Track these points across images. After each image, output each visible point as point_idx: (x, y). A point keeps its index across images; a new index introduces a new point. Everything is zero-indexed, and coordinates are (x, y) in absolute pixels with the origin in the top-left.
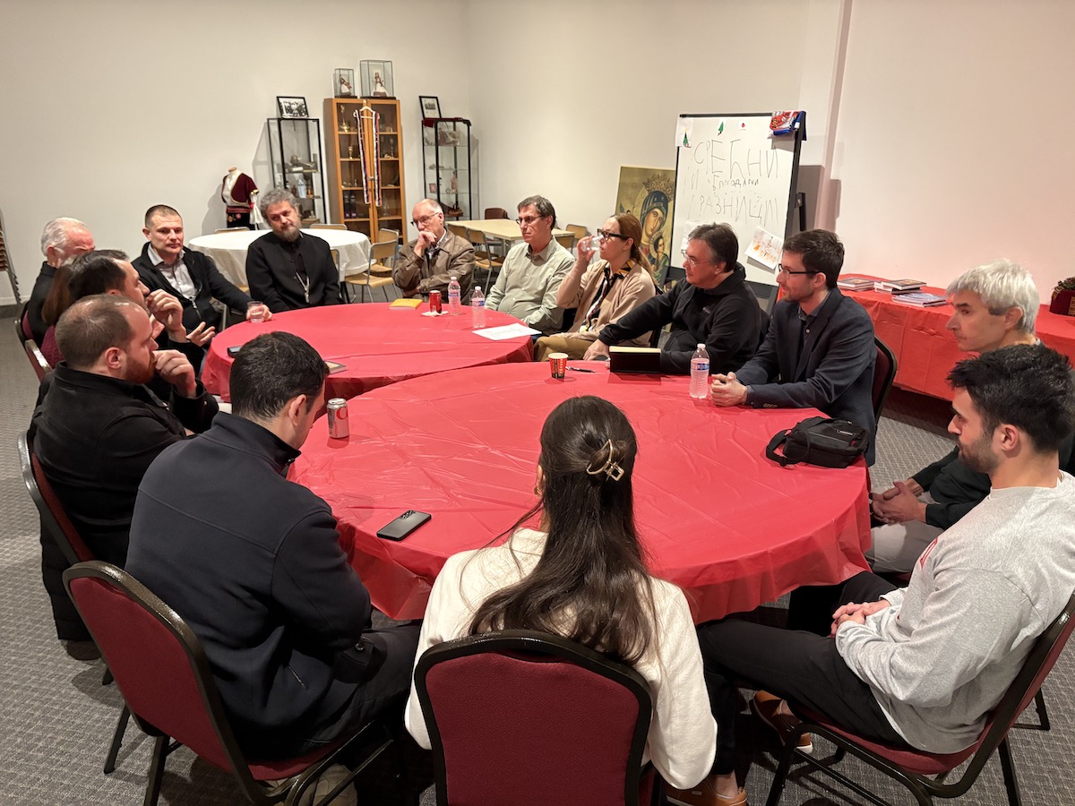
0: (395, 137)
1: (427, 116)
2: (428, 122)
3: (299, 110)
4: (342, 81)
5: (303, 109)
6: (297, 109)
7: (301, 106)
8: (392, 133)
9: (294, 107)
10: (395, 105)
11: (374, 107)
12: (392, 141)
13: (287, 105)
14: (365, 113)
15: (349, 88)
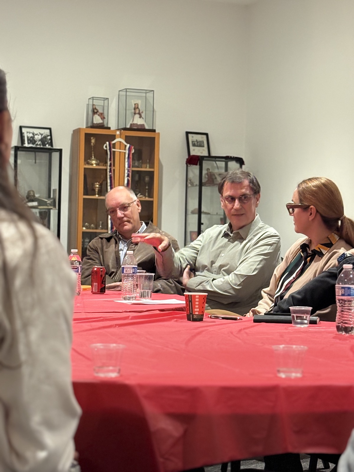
0: (151, 174)
1: (193, 153)
2: (193, 160)
4: (95, 111)
5: (48, 140)
6: (41, 140)
7: (45, 137)
8: (148, 169)
10: (154, 138)
11: (128, 139)
12: (147, 179)
13: (31, 135)
14: (117, 146)
15: (103, 118)
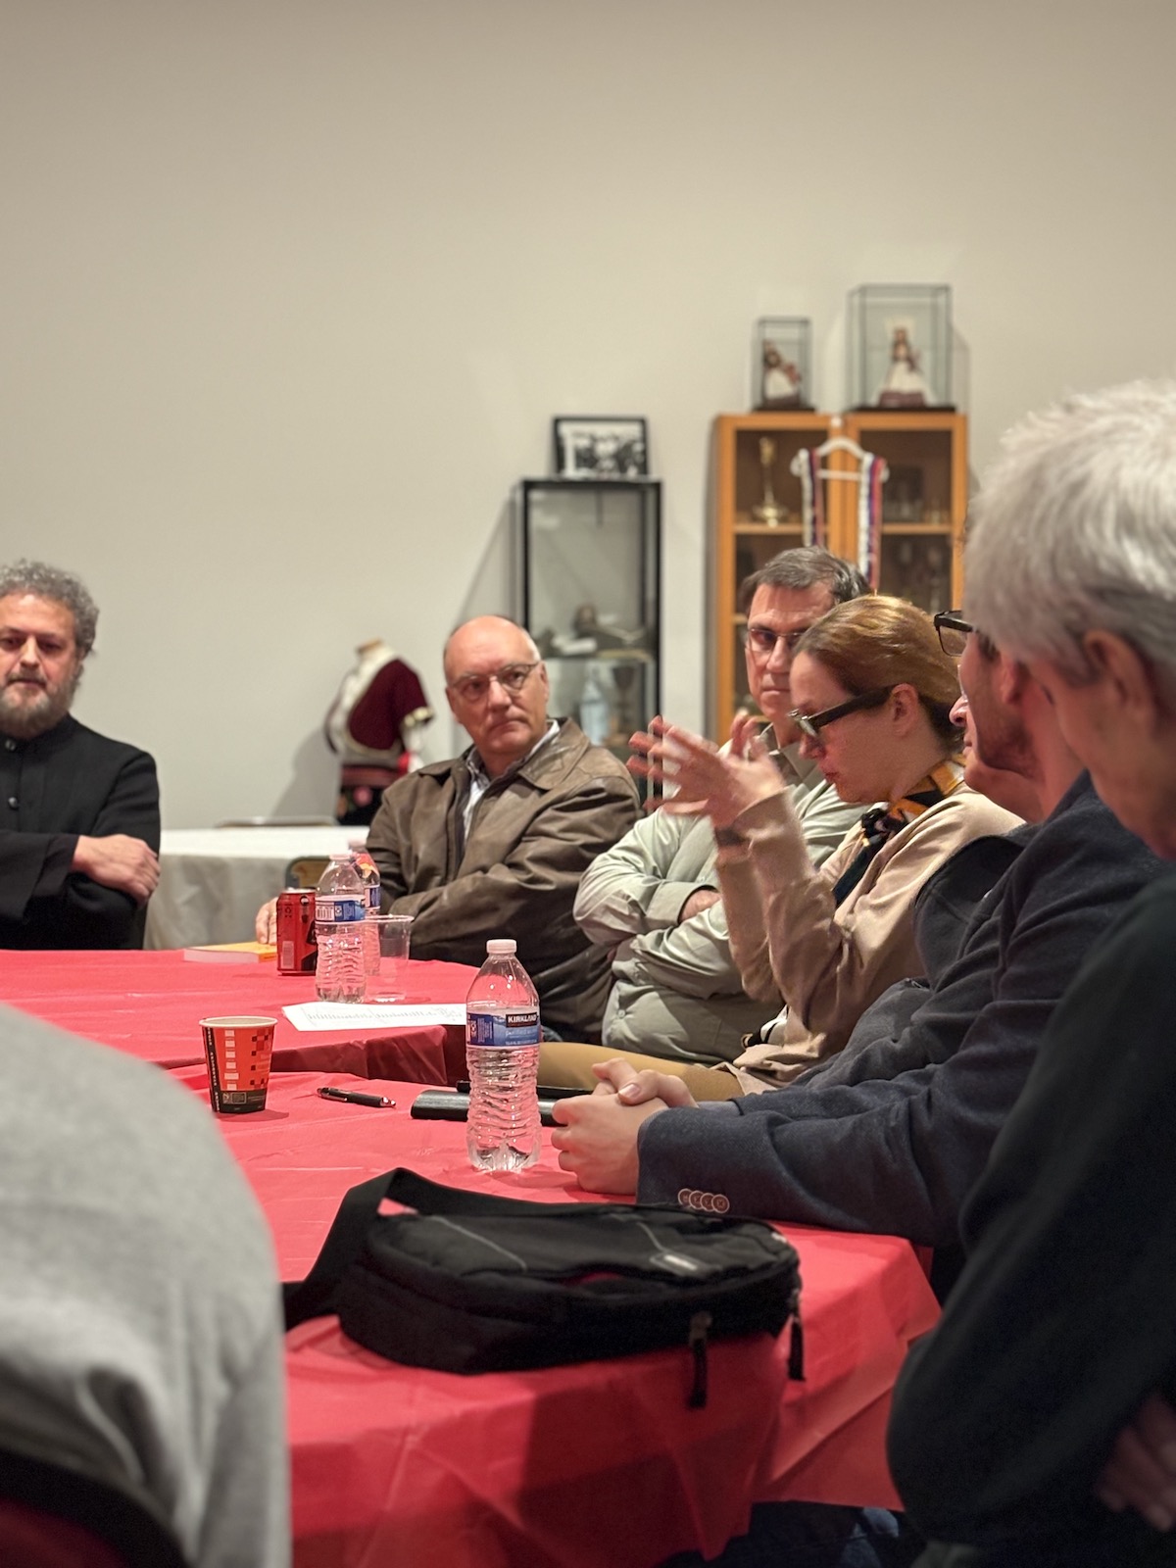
0: (942, 544)
3: (622, 458)
4: (771, 362)
5: (635, 454)
6: (615, 455)
7: (628, 446)
8: (933, 528)
9: (605, 449)
10: (951, 432)
11: (867, 440)
12: (934, 556)
13: (584, 443)
14: (835, 461)
15: (797, 379)
